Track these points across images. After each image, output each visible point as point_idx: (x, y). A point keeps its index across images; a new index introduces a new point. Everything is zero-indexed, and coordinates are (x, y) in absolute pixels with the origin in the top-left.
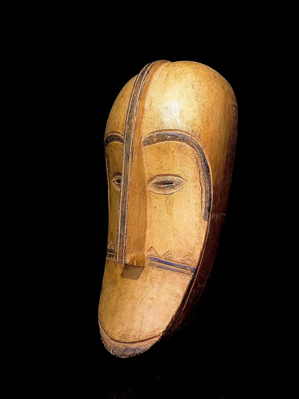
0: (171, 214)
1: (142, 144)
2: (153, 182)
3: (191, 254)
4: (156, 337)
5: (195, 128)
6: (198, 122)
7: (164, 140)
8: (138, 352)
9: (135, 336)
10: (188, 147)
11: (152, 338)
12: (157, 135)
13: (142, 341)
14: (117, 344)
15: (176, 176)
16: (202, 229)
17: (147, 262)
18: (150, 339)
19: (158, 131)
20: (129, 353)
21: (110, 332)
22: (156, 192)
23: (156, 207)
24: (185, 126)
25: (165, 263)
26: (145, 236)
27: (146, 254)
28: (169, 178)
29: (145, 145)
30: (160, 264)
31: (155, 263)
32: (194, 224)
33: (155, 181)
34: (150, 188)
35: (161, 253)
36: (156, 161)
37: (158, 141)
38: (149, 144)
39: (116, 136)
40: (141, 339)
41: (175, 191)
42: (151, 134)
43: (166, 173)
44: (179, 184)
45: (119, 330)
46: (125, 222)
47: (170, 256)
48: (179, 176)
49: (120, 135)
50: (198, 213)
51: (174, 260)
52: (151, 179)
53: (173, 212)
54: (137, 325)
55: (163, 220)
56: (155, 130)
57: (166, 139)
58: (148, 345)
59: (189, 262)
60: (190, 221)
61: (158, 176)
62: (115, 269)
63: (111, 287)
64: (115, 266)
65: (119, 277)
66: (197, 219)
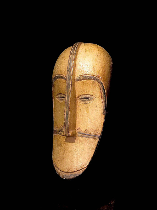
0: (88, 112)
1: (75, 81)
2: (79, 98)
3: (98, 130)
4: (84, 168)
5: (100, 74)
6: (101, 72)
7: (86, 79)
8: (76, 176)
9: (74, 169)
10: (97, 82)
11: (83, 169)
12: (83, 77)
13: (78, 171)
14: (65, 173)
15: (91, 95)
16: (102, 119)
17: (77, 135)
18: (82, 169)
19: (83, 75)
20: (73, 177)
21: (61, 168)
22: (81, 102)
23: (81, 109)
24: (96, 73)
25: (86, 135)
26: (76, 122)
27: (77, 131)
28: (87, 96)
29: (77, 81)
30: (84, 135)
31: (81, 135)
32: (99, 116)
33: (81, 97)
34: (78, 100)
35: (84, 130)
36: (82, 88)
37: (83, 79)
38: (79, 81)
39: (61, 76)
40: (78, 170)
41: (90, 102)
42: (80, 76)
43: (86, 94)
44: (92, 99)
45: (66, 167)
46: (68, 116)
47: (88, 131)
48: (92, 95)
49: (63, 76)
50: (100, 112)
51: (90, 133)
52: (79, 97)
53: (89, 111)
54: (75, 164)
55: (84, 115)
56: (81, 75)
57: (87, 79)
58: (81, 172)
59: (97, 134)
60: (97, 115)
61: (82, 95)
62: (60, 139)
63: (59, 148)
64: (60, 137)
65: (63, 143)
66: (100, 114)
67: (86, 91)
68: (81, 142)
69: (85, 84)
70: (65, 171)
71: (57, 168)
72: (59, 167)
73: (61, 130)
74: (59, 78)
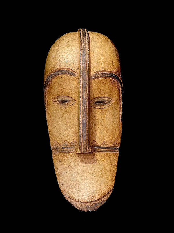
0: (104, 120)
3: (117, 141)
7: (104, 77)
10: (116, 81)
12: (101, 74)
14: (88, 204)
15: (108, 98)
19: (101, 71)
22: (95, 107)
23: (95, 117)
25: (104, 148)
28: (104, 99)
29: (92, 79)
30: (101, 149)
31: (98, 149)
33: (95, 100)
34: (91, 105)
35: (100, 143)
37: (101, 77)
38: (95, 78)
41: (107, 106)
42: (97, 73)
44: (109, 102)
47: (106, 144)
49: (71, 71)
50: (118, 118)
51: (109, 146)
52: (93, 100)
56: (99, 71)
57: (106, 77)
59: (116, 145)
60: (115, 123)
61: (97, 97)
62: (66, 159)
63: (68, 171)
64: (66, 156)
65: (72, 164)
66: (118, 121)
67: (102, 93)
68: (99, 158)
69: (103, 83)
70: (88, 201)
71: (72, 200)
72: (76, 198)
73: (65, 146)
74: (64, 73)
